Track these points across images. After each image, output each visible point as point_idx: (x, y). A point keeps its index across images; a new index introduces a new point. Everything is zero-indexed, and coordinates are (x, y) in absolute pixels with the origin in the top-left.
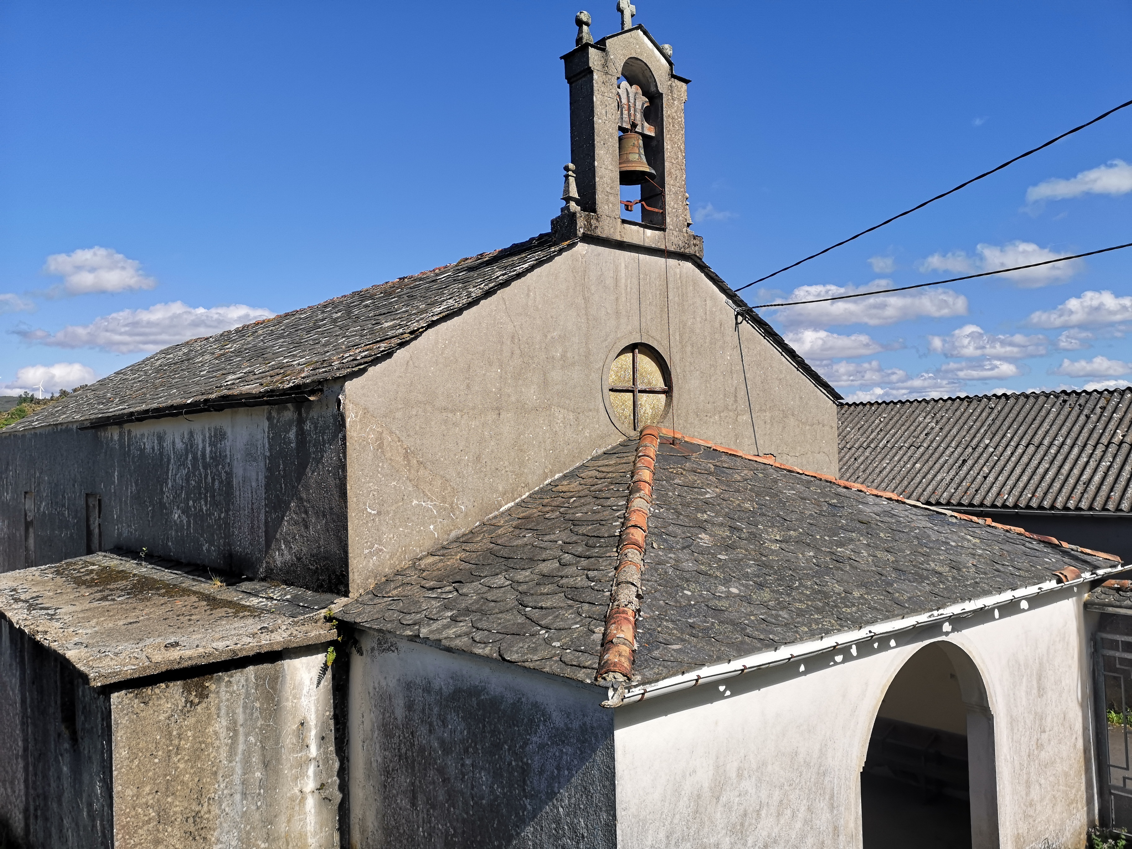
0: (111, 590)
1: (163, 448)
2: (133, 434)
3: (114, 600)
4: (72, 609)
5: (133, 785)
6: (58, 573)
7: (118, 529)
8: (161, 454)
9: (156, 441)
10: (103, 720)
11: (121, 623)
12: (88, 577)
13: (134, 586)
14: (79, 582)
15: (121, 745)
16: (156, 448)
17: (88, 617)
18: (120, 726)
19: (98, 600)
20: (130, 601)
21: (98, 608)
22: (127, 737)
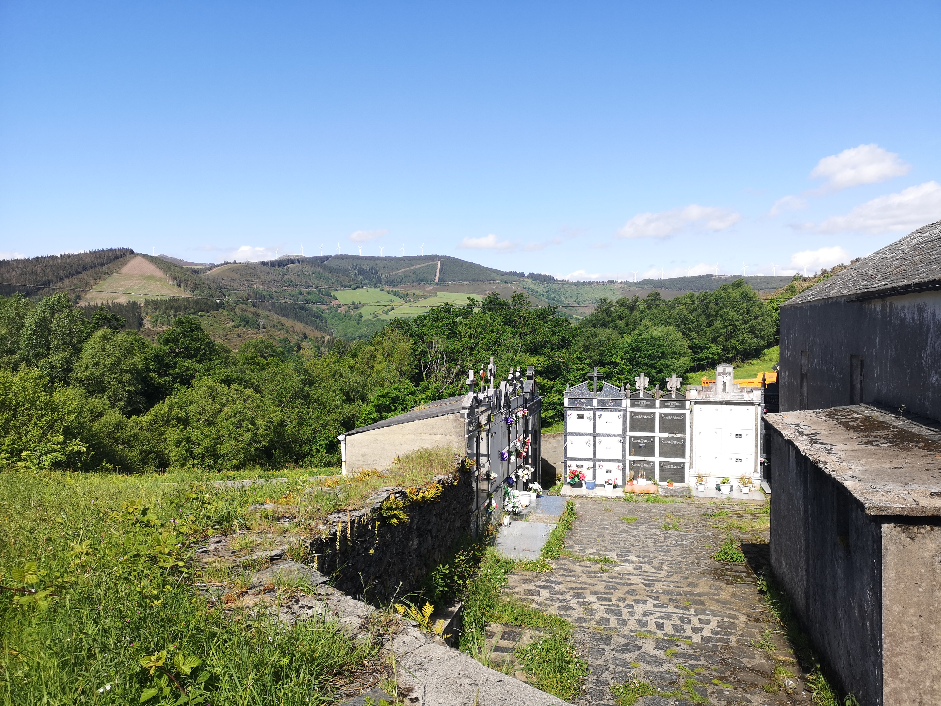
0: (875, 437)
1: (923, 318)
2: (895, 306)
3: (878, 445)
4: (844, 447)
5: (900, 603)
6: (830, 416)
7: (878, 386)
8: (921, 324)
9: (916, 313)
10: (874, 542)
11: (887, 466)
12: (854, 423)
13: (895, 436)
14: (847, 426)
15: (890, 567)
16: (916, 318)
17: (858, 457)
18: (889, 552)
19: (865, 444)
20: (893, 448)
21: (865, 450)
22: (895, 563)
